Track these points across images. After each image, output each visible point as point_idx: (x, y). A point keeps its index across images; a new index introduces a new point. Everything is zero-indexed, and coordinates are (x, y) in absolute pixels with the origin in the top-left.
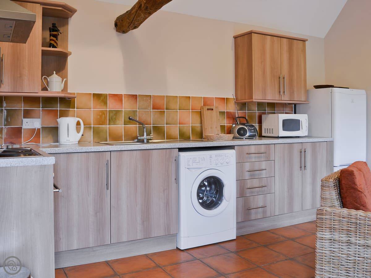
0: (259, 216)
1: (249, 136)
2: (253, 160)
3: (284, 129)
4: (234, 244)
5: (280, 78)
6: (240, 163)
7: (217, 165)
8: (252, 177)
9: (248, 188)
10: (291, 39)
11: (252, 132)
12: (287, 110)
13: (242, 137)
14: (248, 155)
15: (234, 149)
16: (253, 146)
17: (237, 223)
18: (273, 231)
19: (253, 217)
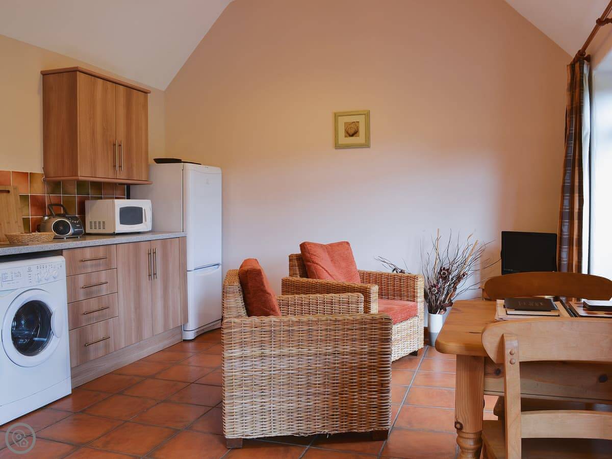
0: (101, 353)
1: (73, 234)
2: (89, 270)
3: (123, 222)
4: (69, 401)
5: (114, 145)
6: (71, 277)
7: (41, 283)
8: (89, 296)
9: (84, 314)
10: (130, 88)
11: (78, 228)
12: (118, 193)
13: (62, 236)
14: (82, 263)
15: (62, 255)
16: (88, 249)
17: (72, 369)
18: (118, 372)
19: (92, 356)
